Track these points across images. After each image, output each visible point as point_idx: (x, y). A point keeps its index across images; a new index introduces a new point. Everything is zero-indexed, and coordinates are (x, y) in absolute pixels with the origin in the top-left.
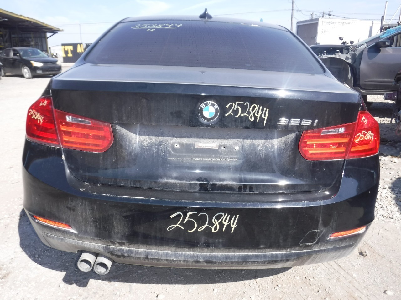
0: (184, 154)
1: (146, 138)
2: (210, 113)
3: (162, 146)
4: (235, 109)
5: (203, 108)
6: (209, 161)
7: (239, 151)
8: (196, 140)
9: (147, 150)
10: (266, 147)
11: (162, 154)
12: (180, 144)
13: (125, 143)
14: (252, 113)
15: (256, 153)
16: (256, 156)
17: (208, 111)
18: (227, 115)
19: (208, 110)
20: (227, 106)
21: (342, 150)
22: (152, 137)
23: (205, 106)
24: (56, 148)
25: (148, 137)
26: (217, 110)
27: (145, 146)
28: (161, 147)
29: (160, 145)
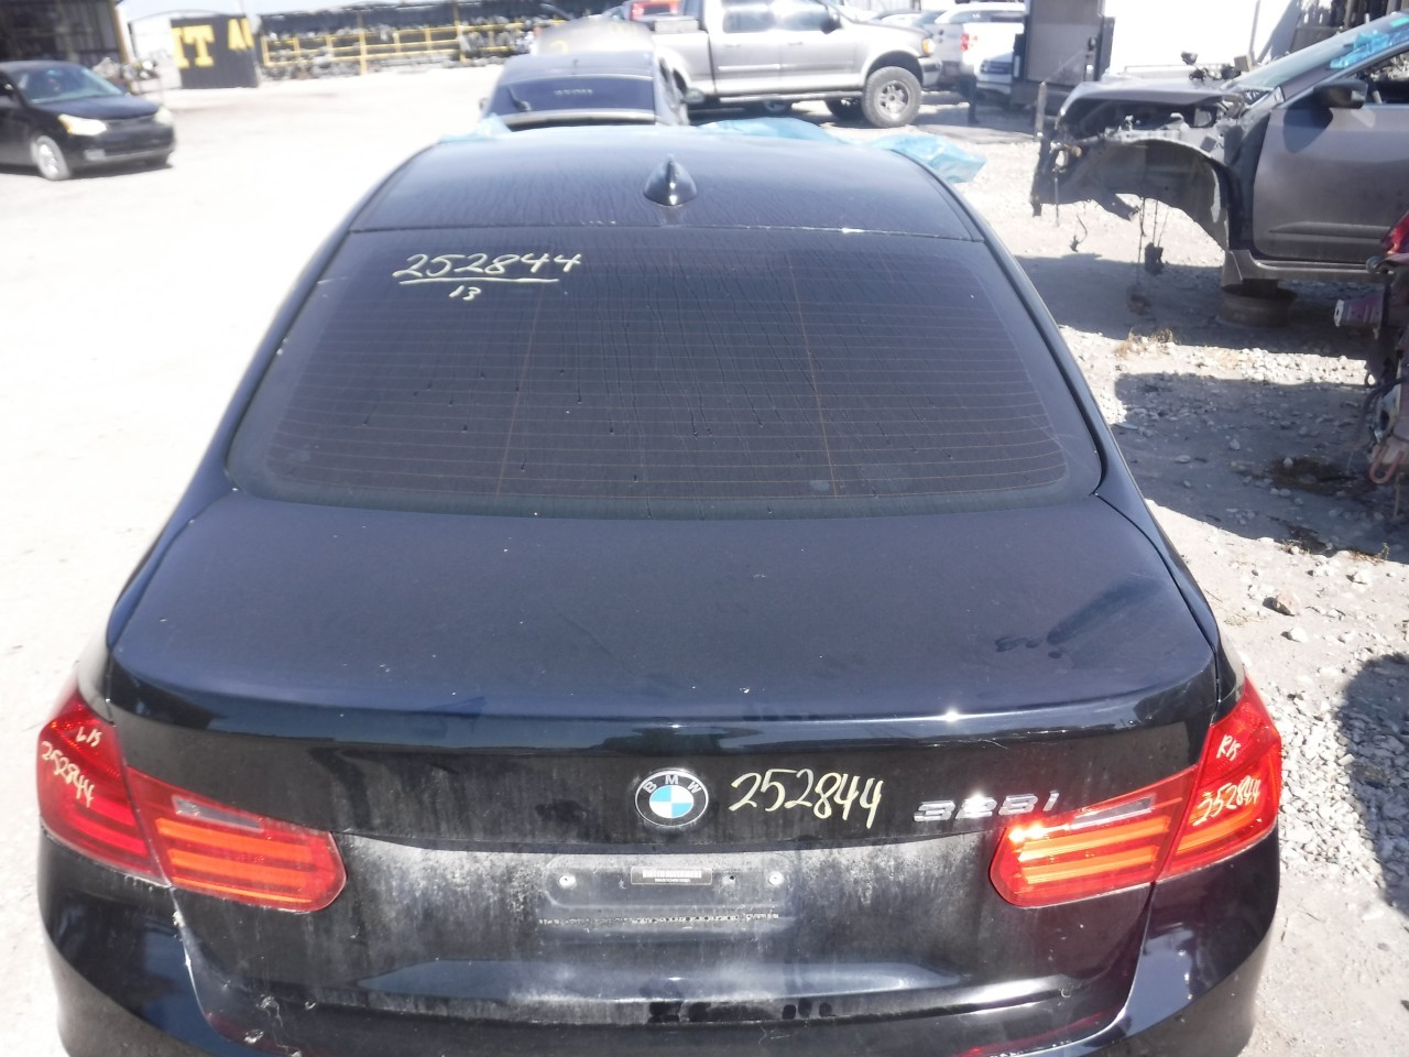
0: (593, 907)
1: (460, 859)
2: (675, 807)
3: (515, 884)
4: (764, 789)
5: (650, 791)
6: (682, 925)
7: (784, 887)
8: (631, 858)
9: (464, 896)
10: (877, 869)
11: (517, 908)
12: (578, 874)
13: (388, 883)
14: (824, 797)
15: (841, 890)
16: (844, 902)
17: (669, 800)
18: (734, 808)
19: (667, 798)
20: (735, 784)
21: (1145, 856)
22: (478, 854)
23: (655, 786)
24: (150, 885)
25: (465, 853)
26: (698, 797)
27: (457, 885)
28: (513, 887)
29: (510, 880)
